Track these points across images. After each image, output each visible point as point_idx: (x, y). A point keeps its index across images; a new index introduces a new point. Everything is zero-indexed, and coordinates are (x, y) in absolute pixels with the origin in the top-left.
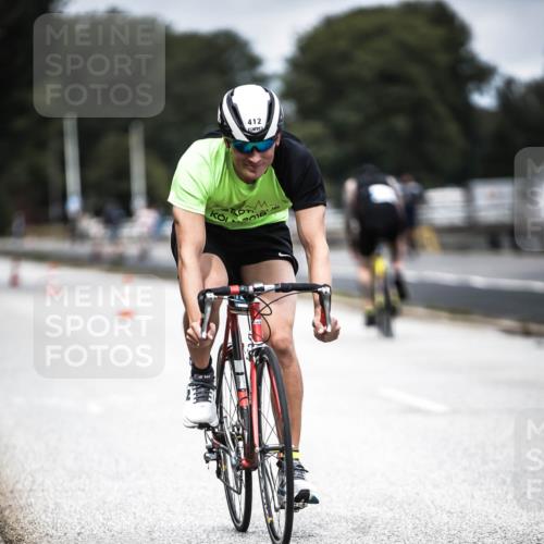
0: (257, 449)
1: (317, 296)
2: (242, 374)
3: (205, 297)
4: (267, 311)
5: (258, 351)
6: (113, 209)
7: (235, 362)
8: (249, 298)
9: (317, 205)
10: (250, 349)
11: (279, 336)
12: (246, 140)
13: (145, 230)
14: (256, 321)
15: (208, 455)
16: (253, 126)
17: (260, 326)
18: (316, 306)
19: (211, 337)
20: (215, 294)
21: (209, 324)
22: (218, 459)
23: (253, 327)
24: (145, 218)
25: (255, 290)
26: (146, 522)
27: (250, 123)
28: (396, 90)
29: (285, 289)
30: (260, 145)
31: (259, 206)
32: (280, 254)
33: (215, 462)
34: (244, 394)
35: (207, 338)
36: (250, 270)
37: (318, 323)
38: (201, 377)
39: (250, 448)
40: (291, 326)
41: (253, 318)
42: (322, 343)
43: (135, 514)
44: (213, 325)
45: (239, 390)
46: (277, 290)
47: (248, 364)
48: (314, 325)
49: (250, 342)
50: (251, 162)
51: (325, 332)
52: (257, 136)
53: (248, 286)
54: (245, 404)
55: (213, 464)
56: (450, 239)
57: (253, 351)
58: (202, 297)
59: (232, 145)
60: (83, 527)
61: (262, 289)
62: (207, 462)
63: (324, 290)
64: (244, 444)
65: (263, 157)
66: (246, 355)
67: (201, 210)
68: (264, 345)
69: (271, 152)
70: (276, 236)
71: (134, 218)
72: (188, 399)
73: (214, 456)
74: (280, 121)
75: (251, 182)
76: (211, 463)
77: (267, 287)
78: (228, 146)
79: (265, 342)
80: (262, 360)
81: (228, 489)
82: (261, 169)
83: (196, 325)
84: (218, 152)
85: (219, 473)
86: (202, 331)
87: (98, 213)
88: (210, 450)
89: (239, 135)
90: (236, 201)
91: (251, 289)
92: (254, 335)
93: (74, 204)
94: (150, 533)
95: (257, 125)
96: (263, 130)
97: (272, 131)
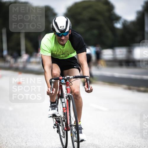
0: (69, 125)
1: (85, 79)
2: (64, 102)
4: (71, 84)
5: (69, 96)
7: (62, 99)
9: (84, 52)
10: (66, 96)
15: (54, 126)
17: (69, 89)
20: (54, 80)
23: (67, 89)
25: (67, 78)
26: (25, 140)
29: (76, 77)
31: (66, 53)
33: (56, 128)
34: (65, 109)
38: (53, 104)
39: (67, 124)
41: (67, 86)
44: (54, 89)
45: (63, 107)
46: (74, 78)
47: (66, 100)
48: (85, 88)
49: (66, 93)
50: (62, 39)
51: (88, 90)
54: (65, 111)
57: (67, 96)
59: (56, 34)
61: (69, 78)
62: (54, 128)
63: (87, 78)
64: (65, 123)
68: (70, 94)
69: (68, 36)
72: (49, 111)
73: (56, 127)
74: (70, 26)
76: (55, 128)
77: (71, 77)
78: (55, 35)
80: (70, 99)
81: (60, 136)
82: (65, 41)
83: (49, 89)
84: (53, 37)
85: (58, 132)
86: (51, 91)
89: (58, 31)
91: (66, 78)
93: (5, 53)
94: (26, 143)
95: (63, 28)
96: (65, 29)
97: (67, 30)
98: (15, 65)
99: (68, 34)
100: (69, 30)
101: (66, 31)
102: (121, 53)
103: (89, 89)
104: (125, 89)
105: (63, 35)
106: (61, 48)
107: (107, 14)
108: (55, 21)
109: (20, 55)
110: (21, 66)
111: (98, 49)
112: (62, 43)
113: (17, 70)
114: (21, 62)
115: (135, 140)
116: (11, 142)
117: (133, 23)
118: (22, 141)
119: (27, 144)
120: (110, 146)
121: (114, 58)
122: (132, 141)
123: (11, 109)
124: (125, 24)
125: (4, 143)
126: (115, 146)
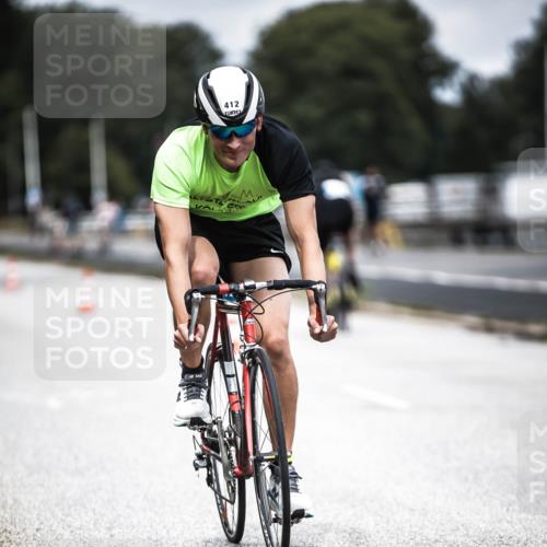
0: (252, 457)
1: (312, 293)
2: (233, 376)
3: (192, 297)
4: (259, 310)
5: (251, 354)
6: (71, 202)
7: (226, 363)
8: (240, 296)
9: (306, 195)
10: (242, 351)
11: (274, 336)
12: (223, 124)
13: (105, 224)
14: (248, 320)
15: (197, 462)
16: (230, 109)
17: (252, 326)
18: (310, 304)
19: (199, 340)
20: (202, 294)
21: (196, 326)
22: (209, 466)
23: (244, 328)
24: (106, 212)
25: (246, 288)
26: (105, 519)
27: (227, 106)
28: (359, 85)
29: (278, 286)
30: (239, 130)
31: (244, 196)
32: (272, 251)
33: (205, 469)
34: (235, 398)
35: (195, 341)
36: (241, 266)
37: (314, 322)
38: (192, 377)
39: (243, 454)
40: (286, 326)
41: (245, 319)
42: (318, 343)
43: (94, 510)
44: (201, 327)
45: (230, 394)
46: (270, 288)
47: (240, 367)
48: (309, 324)
49: (242, 344)
50: (230, 148)
51: (322, 332)
52: (234, 121)
53: (238, 283)
54: (237, 408)
55: (203, 472)
56: (415, 235)
57: (245, 353)
58: (188, 298)
59: (210, 131)
60: (42, 523)
61: (254, 287)
62: (197, 469)
63: (318, 287)
64: (237, 451)
65: (243, 143)
66: (237, 357)
67: (185, 203)
68: (257, 347)
69: (252, 137)
70: (266, 230)
71: (94, 211)
72: (179, 399)
73: (204, 463)
74: (259, 103)
75: (235, 170)
76: (201, 470)
77: (259, 285)
78: (207, 133)
79: (259, 343)
80: (254, 363)
82: (242, 156)
83: (184, 327)
84: (197, 141)
85: (210, 481)
87: (57, 205)
88: (200, 457)
89: (216, 120)
90: (219, 193)
91: (241, 286)
92: (246, 337)
93: (34, 197)
94: (109, 529)
95: (235, 109)
96: (241, 114)
97: (251, 115)
98: (69, 244)
99: (251, 130)
100: (257, 117)
101: (247, 120)
102: (456, 195)
103: (325, 330)
104: (473, 328)
105: (237, 136)
106: (227, 181)
107: (405, 53)
108: (205, 83)
109: (87, 206)
110: (92, 245)
111: (373, 181)
112: (231, 162)
113: (77, 259)
114: (90, 232)
115: (509, 519)
116: (54, 528)
117: (500, 84)
118: (95, 524)
119: (114, 532)
120: (418, 539)
121: (432, 214)
122: (500, 521)
123: (53, 403)
124: (471, 88)
125: (30, 532)
126: (436, 541)
